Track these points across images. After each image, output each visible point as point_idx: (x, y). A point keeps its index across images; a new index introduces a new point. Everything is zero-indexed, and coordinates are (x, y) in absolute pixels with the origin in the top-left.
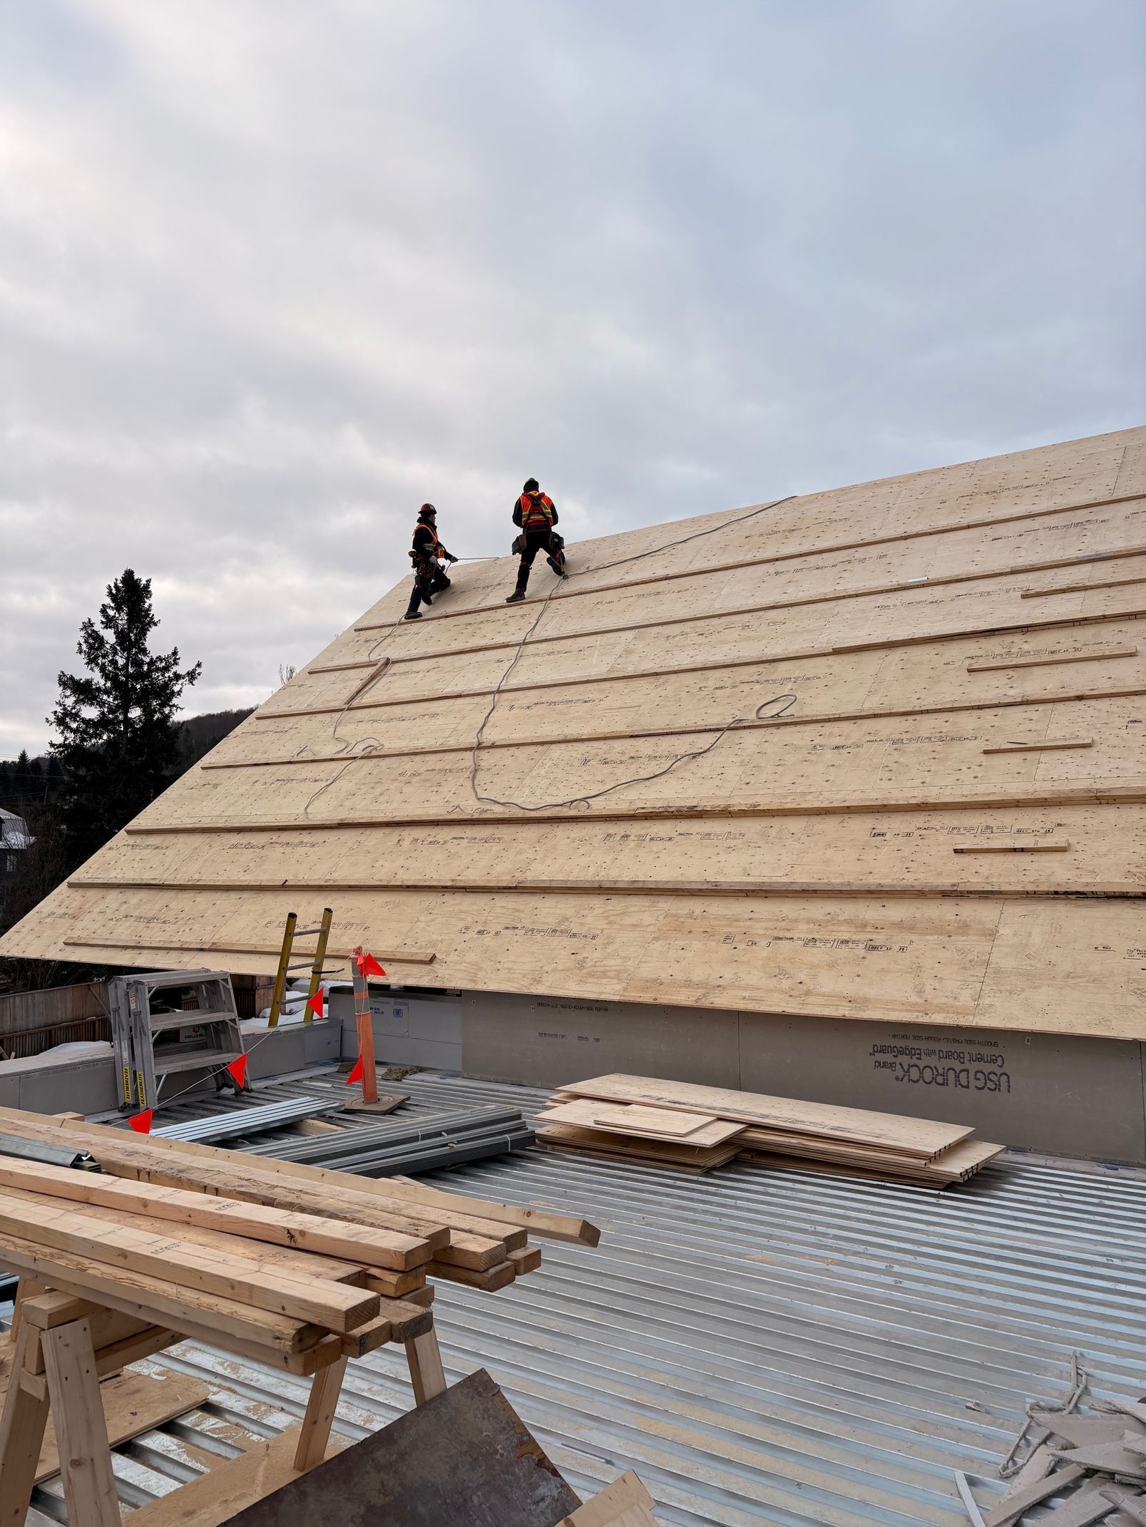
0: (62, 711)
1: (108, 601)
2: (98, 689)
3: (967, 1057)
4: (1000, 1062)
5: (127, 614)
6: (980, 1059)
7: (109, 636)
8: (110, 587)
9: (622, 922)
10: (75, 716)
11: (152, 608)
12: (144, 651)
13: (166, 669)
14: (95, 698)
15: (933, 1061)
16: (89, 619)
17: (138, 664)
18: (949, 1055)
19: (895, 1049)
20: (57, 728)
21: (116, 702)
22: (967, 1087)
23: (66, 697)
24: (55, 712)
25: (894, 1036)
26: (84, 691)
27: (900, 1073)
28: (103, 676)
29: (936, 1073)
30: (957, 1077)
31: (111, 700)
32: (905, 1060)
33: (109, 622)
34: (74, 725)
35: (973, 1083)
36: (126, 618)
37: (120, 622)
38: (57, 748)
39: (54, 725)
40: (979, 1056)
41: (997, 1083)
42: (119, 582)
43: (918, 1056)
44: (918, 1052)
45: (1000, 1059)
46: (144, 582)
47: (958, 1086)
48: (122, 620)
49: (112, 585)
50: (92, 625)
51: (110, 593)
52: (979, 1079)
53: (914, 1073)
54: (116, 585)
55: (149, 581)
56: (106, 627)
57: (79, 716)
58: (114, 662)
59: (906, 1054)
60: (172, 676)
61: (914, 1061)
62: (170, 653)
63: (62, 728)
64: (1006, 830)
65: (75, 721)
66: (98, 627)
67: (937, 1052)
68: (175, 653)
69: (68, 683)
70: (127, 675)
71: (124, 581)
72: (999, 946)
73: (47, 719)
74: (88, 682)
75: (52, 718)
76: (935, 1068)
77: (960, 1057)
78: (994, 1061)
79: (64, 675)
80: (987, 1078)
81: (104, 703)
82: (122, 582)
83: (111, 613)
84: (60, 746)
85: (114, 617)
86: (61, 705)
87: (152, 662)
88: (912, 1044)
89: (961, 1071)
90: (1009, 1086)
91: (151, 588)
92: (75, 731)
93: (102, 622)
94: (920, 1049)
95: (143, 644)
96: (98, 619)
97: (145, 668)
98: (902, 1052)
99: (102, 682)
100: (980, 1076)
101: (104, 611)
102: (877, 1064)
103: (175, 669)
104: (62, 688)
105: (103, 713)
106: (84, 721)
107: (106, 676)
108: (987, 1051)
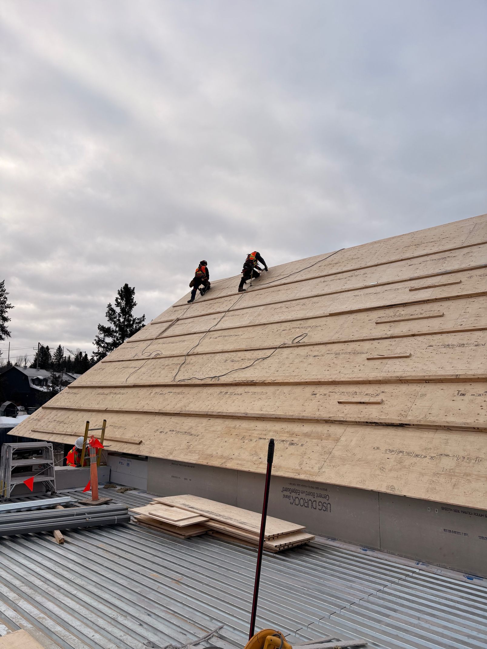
0: (98, 340)
1: (118, 296)
2: (113, 331)
3: (316, 495)
4: (327, 498)
5: (125, 301)
6: (321, 496)
7: (118, 310)
8: (119, 290)
9: (210, 430)
10: (103, 341)
11: (134, 299)
12: (131, 316)
13: (140, 323)
14: (112, 334)
15: (303, 496)
16: (110, 303)
17: (129, 321)
18: (309, 494)
19: (291, 490)
20: (97, 346)
21: (120, 336)
22: (316, 509)
23: (101, 334)
24: (95, 340)
25: (290, 484)
26: (107, 331)
27: (292, 501)
28: (115, 325)
29: (304, 502)
30: (312, 504)
31: (117, 335)
32: (294, 495)
33: (118, 304)
34: (103, 345)
35: (318, 507)
36: (125, 303)
37: (122, 304)
38: (96, 354)
39: (95, 345)
40: (320, 495)
41: (326, 507)
42: (122, 288)
43: (299, 493)
44: (298, 491)
45: (327, 496)
46: (132, 288)
47: (312, 508)
48: (123, 303)
49: (120, 290)
50: (111, 306)
51: (119, 293)
52: (320, 505)
53: (297, 501)
54: (121, 290)
55: (134, 288)
56: (117, 306)
57: (104, 341)
58: (119, 320)
59: (294, 492)
60: (142, 325)
61: (297, 496)
62: (142, 316)
63: (98, 346)
64: (362, 394)
65: (103, 343)
66: (114, 306)
67: (305, 492)
68: (144, 317)
69: (102, 329)
70: (124, 325)
71: (124, 288)
72: (338, 445)
73: (93, 342)
74: (109, 328)
75: (95, 342)
76: (305, 499)
77: (313, 495)
78: (325, 497)
79: (100, 325)
80: (323, 505)
81: (115, 336)
82: (123, 289)
83: (119, 301)
84: (96, 353)
85: (120, 302)
86: (97, 337)
87: (134, 320)
88: (297, 488)
89: (314, 501)
90: (331, 509)
91: (135, 291)
92: (104, 347)
93: (116, 305)
94: (299, 490)
95: (130, 313)
96: (113, 303)
97: (132, 322)
98: (293, 491)
99: (114, 328)
100: (320, 504)
101: (116, 300)
102: (284, 496)
103: (143, 323)
104: (99, 330)
105: (114, 340)
106: (107, 343)
107: (116, 326)
108: (323, 493)
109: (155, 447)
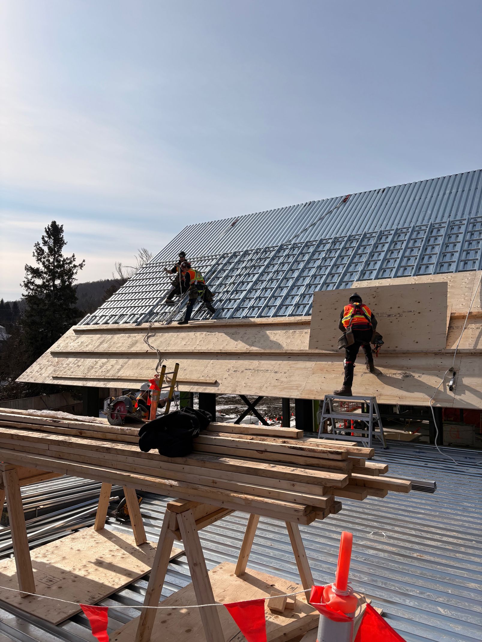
0: (27, 281)
1: (45, 234)
2: (42, 272)
5: (53, 240)
7: (46, 249)
8: (46, 228)
9: (296, 367)
10: (32, 283)
11: (64, 237)
12: (61, 256)
13: (70, 263)
14: (41, 275)
16: (38, 242)
17: (59, 261)
20: (25, 288)
21: (49, 277)
23: (28, 275)
24: (24, 281)
26: (36, 273)
28: (43, 266)
31: (47, 276)
33: (45, 243)
34: (32, 287)
37: (50, 243)
39: (23, 287)
42: (49, 226)
46: (60, 226)
50: (39, 245)
51: (46, 231)
55: (62, 226)
56: (44, 245)
57: (34, 283)
58: (48, 261)
60: (73, 266)
62: (71, 256)
63: (27, 288)
64: (459, 328)
65: (32, 285)
66: (41, 245)
68: (73, 256)
69: (30, 269)
70: (54, 266)
71: (52, 226)
72: (460, 375)
74: (38, 269)
75: (23, 284)
79: (27, 266)
81: (44, 278)
83: (46, 239)
84: (26, 296)
85: (48, 241)
86: (26, 278)
87: (64, 260)
91: (63, 229)
92: (32, 290)
93: (43, 243)
95: (60, 253)
96: (41, 242)
97: (61, 263)
99: (43, 268)
101: (43, 238)
103: (74, 263)
104: (26, 271)
105: (44, 282)
106: (36, 285)
107: (45, 267)
109: (237, 386)
